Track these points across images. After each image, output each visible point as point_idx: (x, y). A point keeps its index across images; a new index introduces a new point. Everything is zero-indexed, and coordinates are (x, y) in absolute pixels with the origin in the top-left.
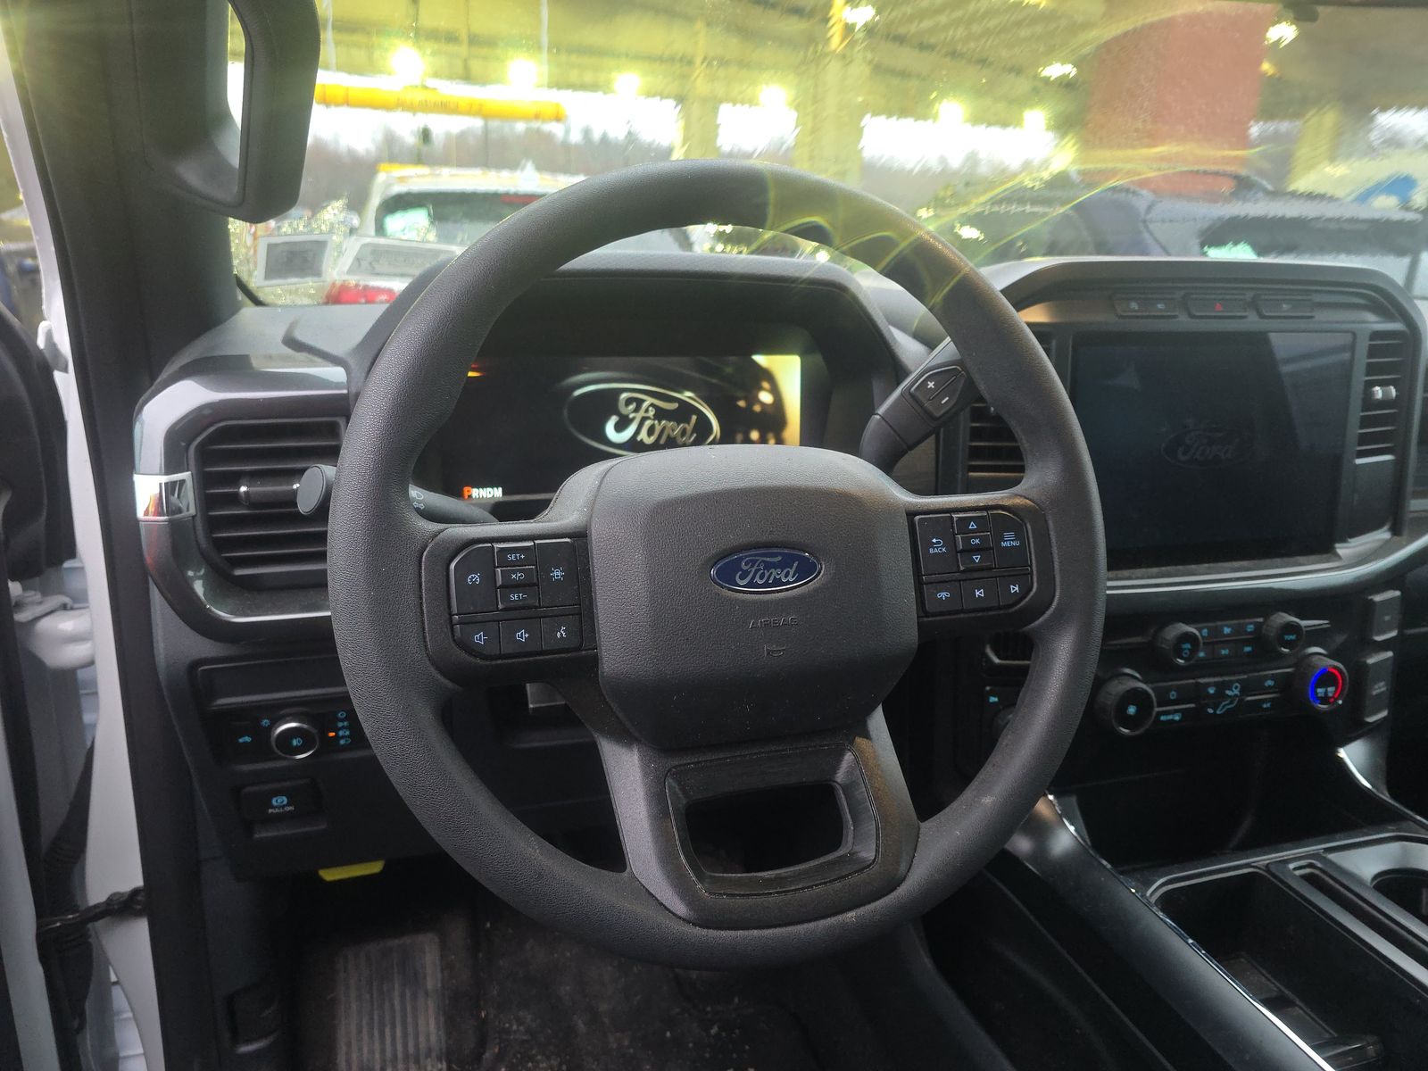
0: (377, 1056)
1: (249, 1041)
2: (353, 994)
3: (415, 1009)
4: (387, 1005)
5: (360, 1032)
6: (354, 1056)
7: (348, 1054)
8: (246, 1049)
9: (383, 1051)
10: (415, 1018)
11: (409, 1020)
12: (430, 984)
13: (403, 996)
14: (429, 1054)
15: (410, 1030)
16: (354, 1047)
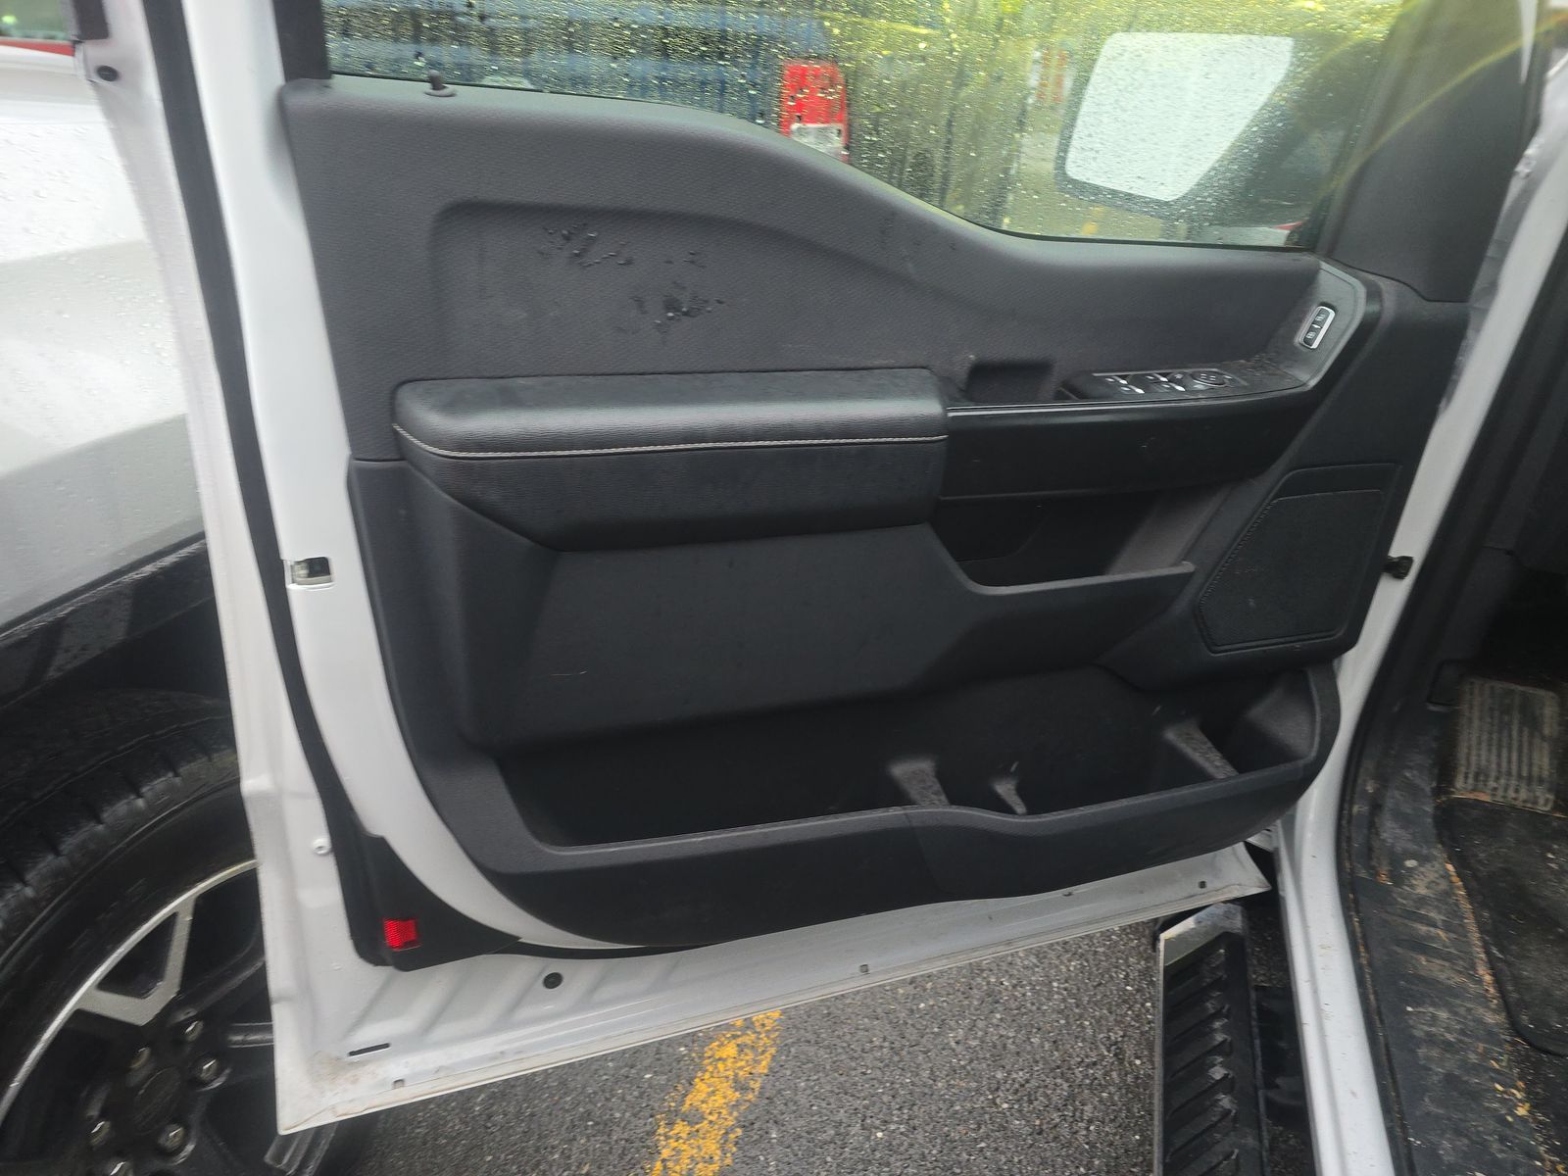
0: (1494, 766)
1: (1436, 704)
2: (1476, 713)
3: (1531, 744)
4: (1505, 733)
5: (1479, 743)
6: (1474, 759)
7: (1469, 755)
8: (1432, 708)
9: (1499, 765)
10: (1530, 751)
11: (1525, 750)
12: (1547, 731)
13: (1521, 732)
14: (1541, 781)
15: (1525, 759)
16: (1474, 752)
